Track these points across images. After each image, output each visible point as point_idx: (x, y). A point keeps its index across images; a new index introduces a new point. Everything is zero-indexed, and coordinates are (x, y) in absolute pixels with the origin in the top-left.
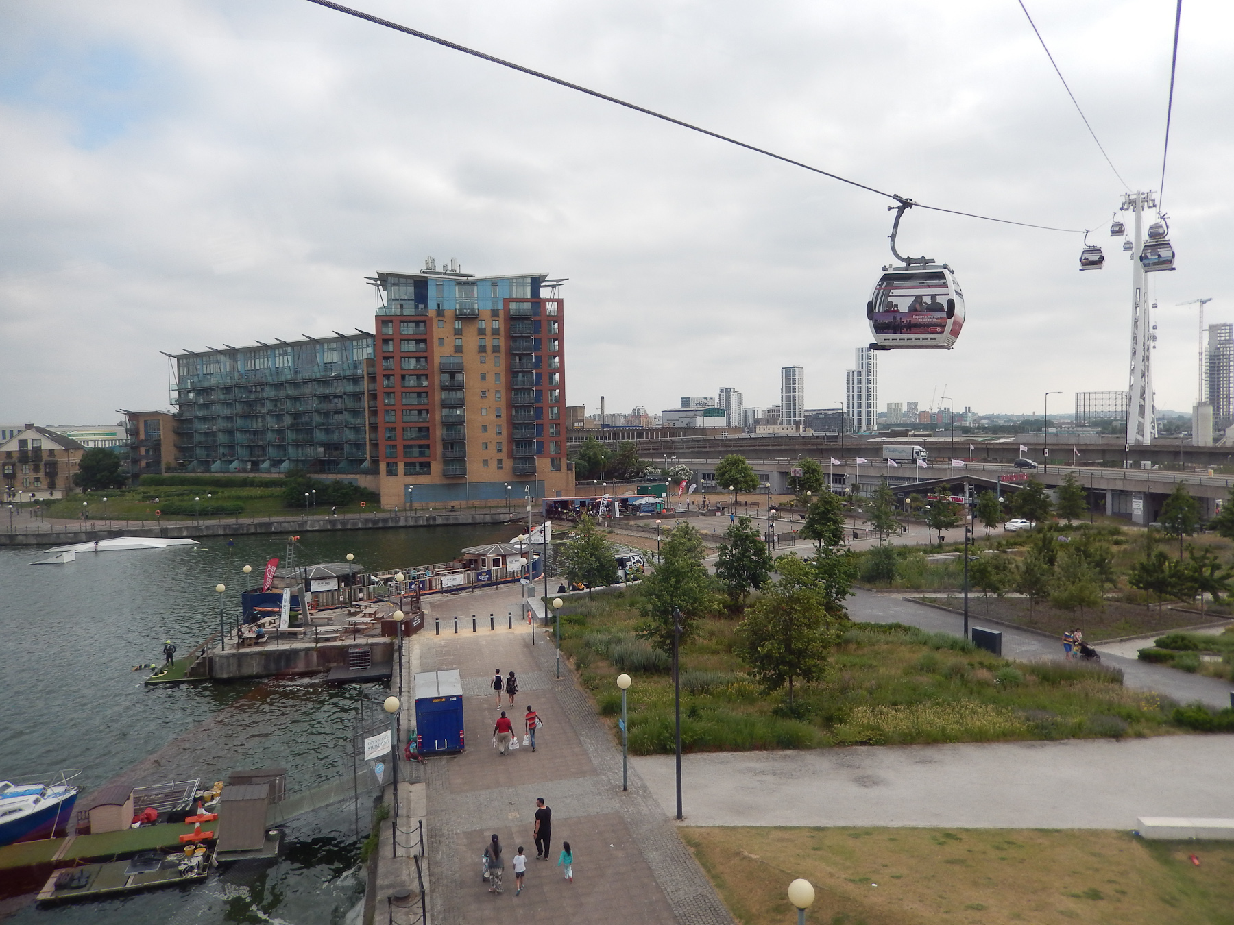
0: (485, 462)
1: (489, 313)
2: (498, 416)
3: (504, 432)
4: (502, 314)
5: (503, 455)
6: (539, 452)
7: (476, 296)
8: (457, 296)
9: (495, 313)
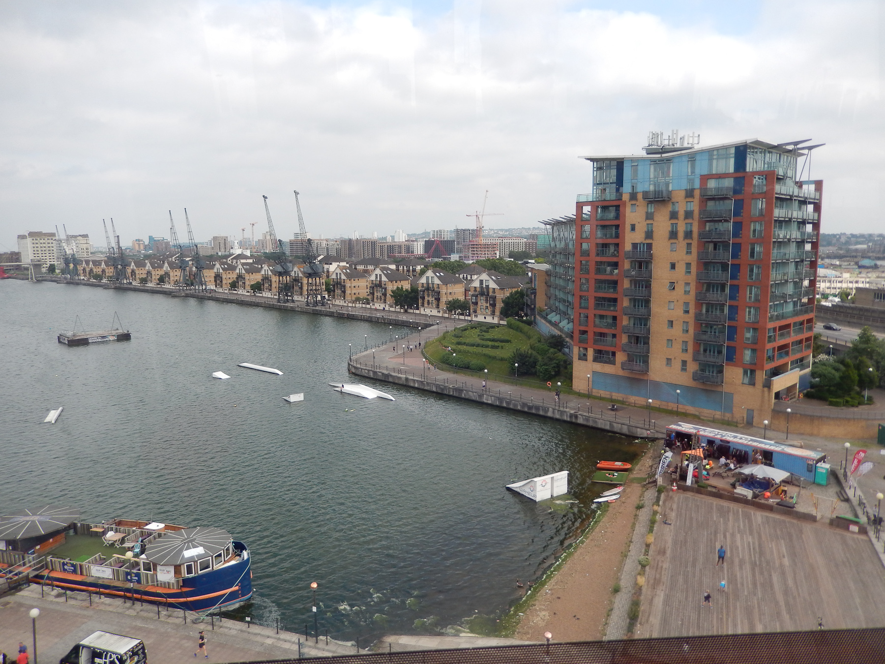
0: (669, 361)
1: (683, 193)
2: (687, 312)
3: (691, 331)
4: (697, 193)
5: (688, 357)
6: (730, 358)
7: (671, 175)
8: (652, 176)
9: (690, 194)
